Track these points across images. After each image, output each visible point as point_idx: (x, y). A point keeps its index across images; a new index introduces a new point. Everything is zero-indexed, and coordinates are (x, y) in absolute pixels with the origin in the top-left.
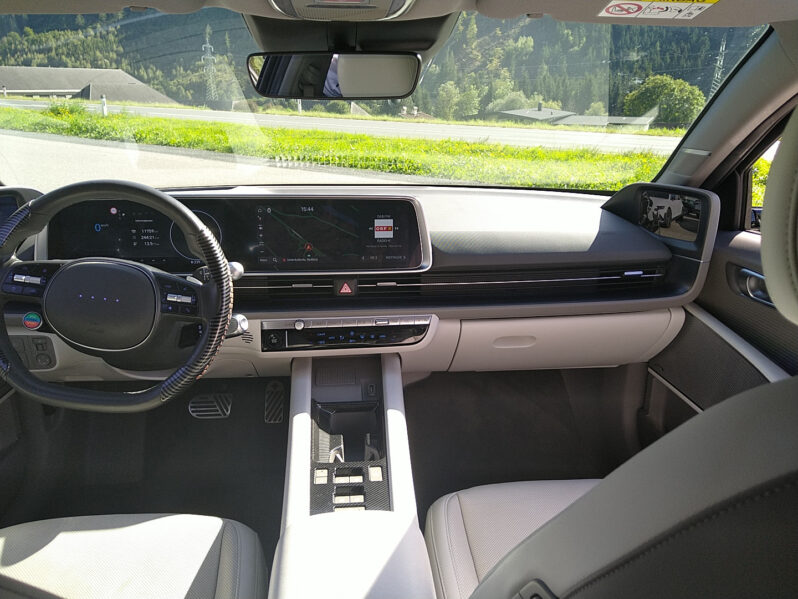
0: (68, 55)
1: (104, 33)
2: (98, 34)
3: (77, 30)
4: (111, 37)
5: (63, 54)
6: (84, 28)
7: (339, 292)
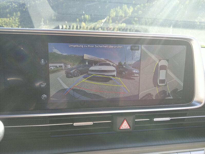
0: (5, 25)
1: (15, 19)
2: (13, 19)
3: (7, 18)
4: (17, 20)
5: (3, 24)
6: (9, 17)
7: (119, 128)
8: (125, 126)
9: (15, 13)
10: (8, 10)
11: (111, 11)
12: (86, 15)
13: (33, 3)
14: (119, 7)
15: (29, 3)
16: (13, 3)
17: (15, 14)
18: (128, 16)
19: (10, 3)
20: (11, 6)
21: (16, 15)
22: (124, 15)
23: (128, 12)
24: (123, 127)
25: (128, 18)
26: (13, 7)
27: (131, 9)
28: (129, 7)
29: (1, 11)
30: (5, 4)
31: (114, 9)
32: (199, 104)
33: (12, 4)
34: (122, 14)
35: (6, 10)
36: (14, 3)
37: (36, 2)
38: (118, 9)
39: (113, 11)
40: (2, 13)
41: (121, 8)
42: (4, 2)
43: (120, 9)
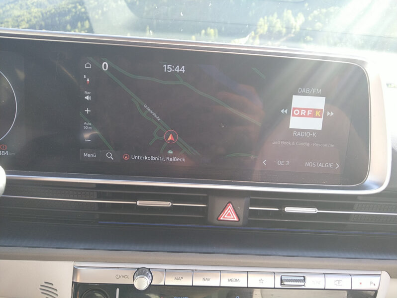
7: (218, 218)
8: (229, 215)
9: (81, 22)
10: (68, 18)
11: (260, 23)
12: (211, 28)
13: (114, 5)
14: (276, 15)
15: (105, 5)
16: (78, 4)
17: (79, 24)
18: (292, 32)
19: (73, 5)
20: (74, 10)
21: (83, 26)
22: (284, 30)
23: (294, 25)
24: (225, 217)
25: (293, 35)
26: (78, 13)
27: (301, 19)
28: (295, 15)
29: (57, 19)
30: (63, 6)
31: (266, 17)
32: (376, 187)
33: (75, 7)
34: (281, 29)
35: (65, 17)
36: (80, 5)
37: (119, 2)
38: (274, 18)
39: (263, 23)
40: (58, 22)
41: (280, 16)
42: (64, 2)
43: (277, 18)
